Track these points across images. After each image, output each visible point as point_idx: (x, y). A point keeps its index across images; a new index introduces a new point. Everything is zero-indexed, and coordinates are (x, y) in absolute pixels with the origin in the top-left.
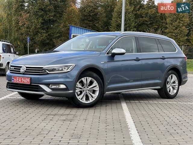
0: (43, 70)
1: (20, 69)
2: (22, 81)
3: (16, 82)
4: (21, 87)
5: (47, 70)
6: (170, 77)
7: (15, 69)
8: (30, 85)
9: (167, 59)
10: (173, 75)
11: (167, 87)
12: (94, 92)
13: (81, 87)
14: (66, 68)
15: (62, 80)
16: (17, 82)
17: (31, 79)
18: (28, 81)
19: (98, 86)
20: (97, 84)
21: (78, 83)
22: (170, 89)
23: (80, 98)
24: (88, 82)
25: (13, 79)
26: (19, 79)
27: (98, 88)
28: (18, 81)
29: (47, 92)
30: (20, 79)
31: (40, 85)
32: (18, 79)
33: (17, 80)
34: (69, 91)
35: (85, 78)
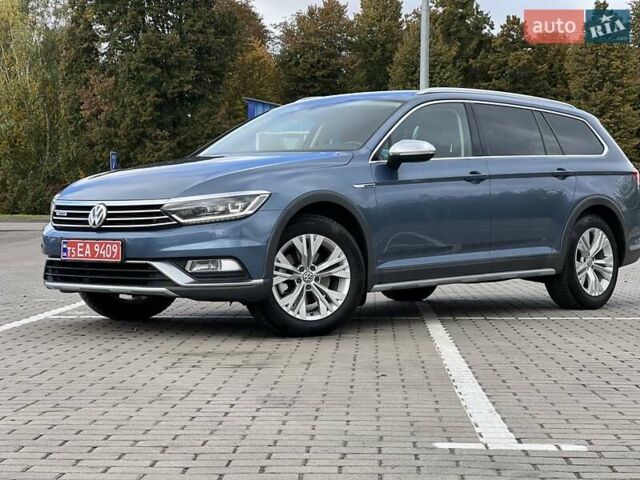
0: (166, 213)
1: (87, 215)
2: (93, 252)
3: (76, 256)
4: (92, 273)
5: (174, 212)
6: (586, 235)
7: (69, 215)
8: (121, 265)
9: (572, 178)
10: (597, 230)
11: (578, 271)
12: (334, 283)
13: (290, 267)
14: (240, 204)
15: (227, 244)
16: (80, 257)
17: (124, 244)
18: (113, 253)
19: (346, 264)
20: (343, 256)
21: (280, 255)
22: (587, 275)
23: (287, 306)
24: (314, 249)
25: (65, 250)
26: (84, 247)
27: (348, 270)
29: (178, 285)
30: (88, 246)
31: (156, 264)
32: (81, 247)
33: (79, 250)
34: (252, 279)
35: (304, 237)
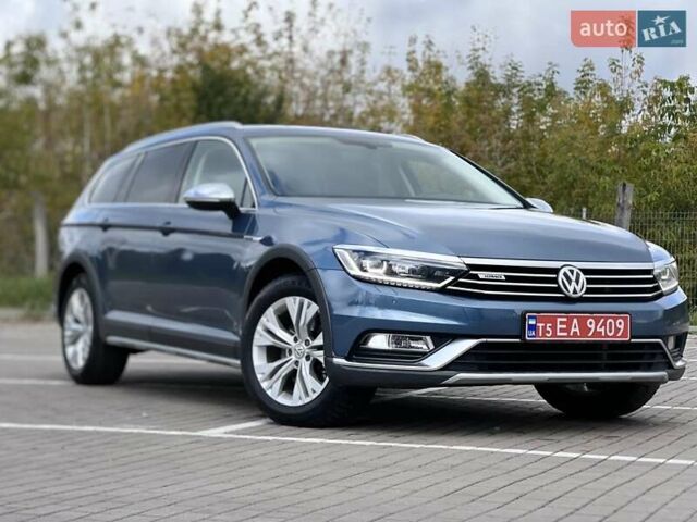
1: (555, 281)
3: (554, 335)
7: (509, 279)
16: (561, 336)
26: (569, 323)
28: (561, 330)
30: (575, 321)
32: (561, 323)
33: (559, 326)
